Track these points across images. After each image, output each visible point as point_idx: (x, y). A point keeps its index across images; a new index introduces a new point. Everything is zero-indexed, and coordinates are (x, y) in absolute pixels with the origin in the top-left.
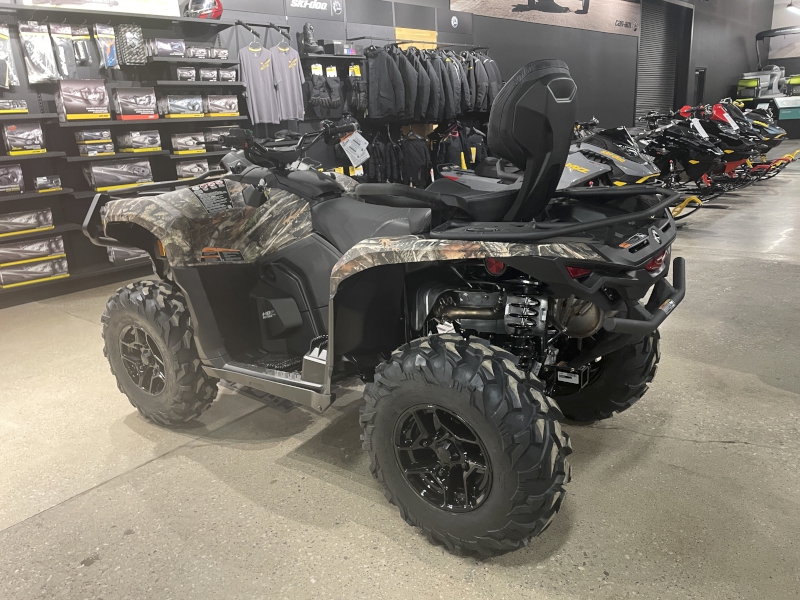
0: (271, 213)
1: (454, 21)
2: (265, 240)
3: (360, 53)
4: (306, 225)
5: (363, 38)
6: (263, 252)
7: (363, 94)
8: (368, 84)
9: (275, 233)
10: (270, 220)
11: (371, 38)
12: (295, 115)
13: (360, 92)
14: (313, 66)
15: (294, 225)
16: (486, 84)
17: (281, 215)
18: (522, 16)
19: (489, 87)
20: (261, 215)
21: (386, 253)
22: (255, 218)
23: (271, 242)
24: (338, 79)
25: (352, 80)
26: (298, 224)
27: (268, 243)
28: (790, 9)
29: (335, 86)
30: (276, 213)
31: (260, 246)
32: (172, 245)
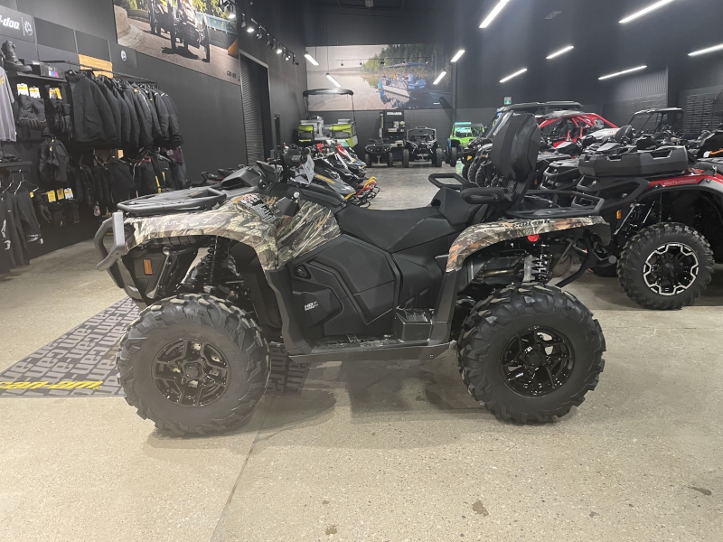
0: (305, 220)
1: (123, 55)
2: (298, 244)
3: (62, 77)
4: (334, 228)
5: (63, 62)
6: (295, 255)
7: (68, 117)
8: (72, 107)
9: (308, 237)
10: (304, 226)
11: (69, 63)
12: (8, 136)
13: (65, 115)
14: (19, 86)
15: (324, 229)
16: (167, 115)
17: (313, 221)
18: (169, 58)
19: (170, 118)
20: (296, 223)
21: (511, 231)
22: (291, 225)
23: (304, 245)
24: (42, 100)
25: (54, 102)
26: (327, 228)
27: (300, 246)
28: (328, 76)
29: (41, 107)
30: (309, 220)
31: (291, 249)
32: (269, 252)
